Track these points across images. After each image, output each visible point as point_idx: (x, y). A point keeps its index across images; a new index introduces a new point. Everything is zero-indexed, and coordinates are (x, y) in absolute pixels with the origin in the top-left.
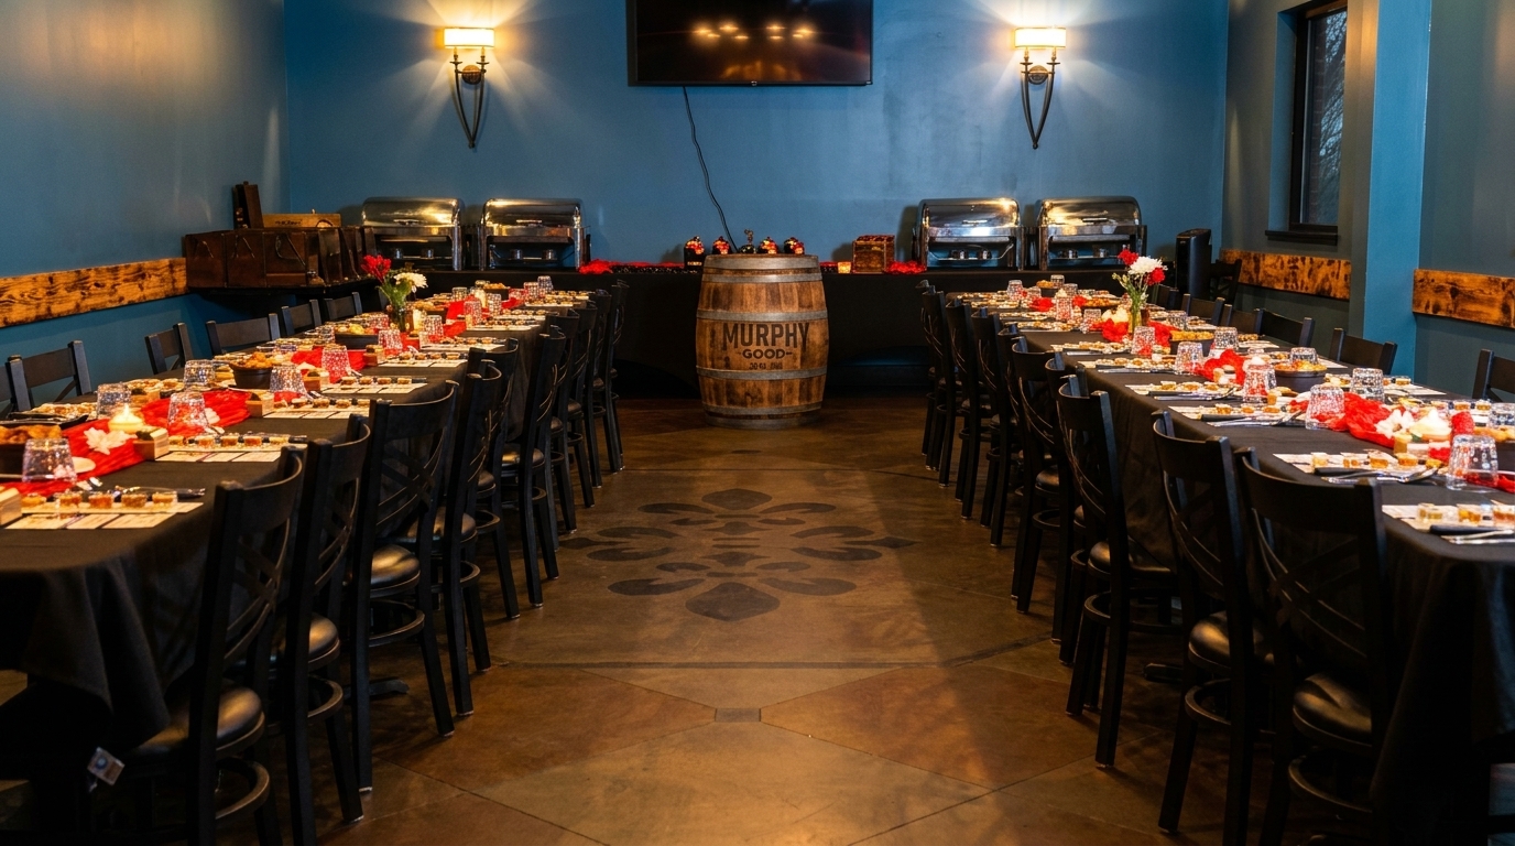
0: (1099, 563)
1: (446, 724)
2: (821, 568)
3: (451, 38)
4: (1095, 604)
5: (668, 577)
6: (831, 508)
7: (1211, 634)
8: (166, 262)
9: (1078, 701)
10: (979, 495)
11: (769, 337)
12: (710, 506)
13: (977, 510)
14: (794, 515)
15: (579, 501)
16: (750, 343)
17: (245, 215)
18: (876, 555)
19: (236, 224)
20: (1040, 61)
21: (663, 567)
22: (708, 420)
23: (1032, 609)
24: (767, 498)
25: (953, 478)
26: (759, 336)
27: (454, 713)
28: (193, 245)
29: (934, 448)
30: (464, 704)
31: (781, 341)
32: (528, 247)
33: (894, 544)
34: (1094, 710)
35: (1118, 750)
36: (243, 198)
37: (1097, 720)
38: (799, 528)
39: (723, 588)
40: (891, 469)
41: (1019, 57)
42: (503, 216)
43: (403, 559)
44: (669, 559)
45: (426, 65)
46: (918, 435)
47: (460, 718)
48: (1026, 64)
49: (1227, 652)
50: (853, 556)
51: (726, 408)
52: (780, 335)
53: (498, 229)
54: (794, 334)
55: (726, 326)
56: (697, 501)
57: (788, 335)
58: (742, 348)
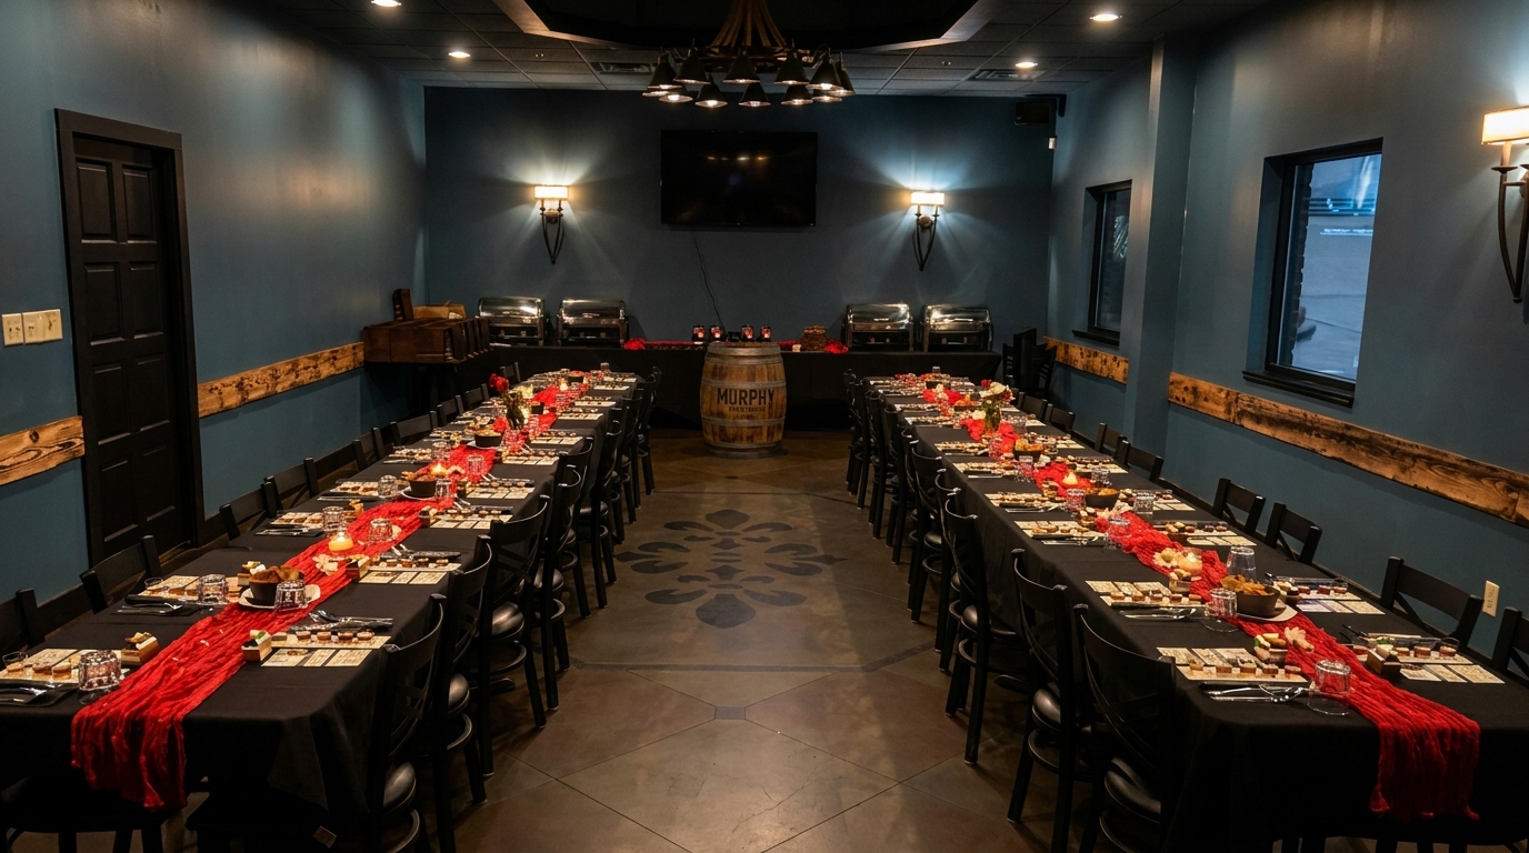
0: (968, 622)
1: (540, 720)
2: (782, 583)
3: (539, 193)
4: (965, 647)
5: (684, 588)
6: (788, 528)
7: (1047, 702)
8: (351, 345)
9: (954, 704)
10: (886, 518)
11: (747, 400)
12: (709, 524)
13: (884, 532)
14: (765, 532)
15: (626, 518)
16: (735, 403)
17: (402, 309)
18: (818, 570)
19: (396, 316)
20: (927, 213)
21: (681, 579)
22: (708, 450)
23: (922, 619)
24: (745, 518)
25: (868, 502)
26: (741, 397)
27: (546, 709)
28: (368, 334)
29: (855, 478)
30: (553, 702)
31: (755, 402)
32: (588, 330)
33: (829, 560)
34: (964, 712)
35: (981, 749)
36: (400, 299)
37: (967, 720)
38: (767, 546)
39: (720, 598)
40: (825, 494)
41: (914, 210)
42: (572, 311)
43: (514, 614)
44: (683, 572)
45: (521, 209)
46: (844, 464)
47: (551, 712)
48: (918, 215)
49: (1059, 720)
50: (804, 571)
51: (719, 443)
52: (755, 398)
53: (569, 320)
54: (764, 397)
55: (719, 390)
56: (701, 519)
57: (761, 398)
58: (729, 405)
